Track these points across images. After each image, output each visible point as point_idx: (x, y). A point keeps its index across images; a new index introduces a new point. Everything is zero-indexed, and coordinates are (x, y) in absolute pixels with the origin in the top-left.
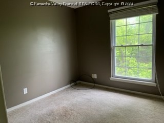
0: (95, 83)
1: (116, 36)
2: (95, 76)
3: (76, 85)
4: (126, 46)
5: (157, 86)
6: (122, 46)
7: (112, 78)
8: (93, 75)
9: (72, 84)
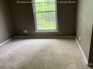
0: (26, 36)
1: (36, 6)
2: (26, 32)
3: (13, 39)
4: (42, 12)
5: (59, 32)
6: (40, 12)
7: (36, 31)
8: (24, 31)
9: (10, 39)
